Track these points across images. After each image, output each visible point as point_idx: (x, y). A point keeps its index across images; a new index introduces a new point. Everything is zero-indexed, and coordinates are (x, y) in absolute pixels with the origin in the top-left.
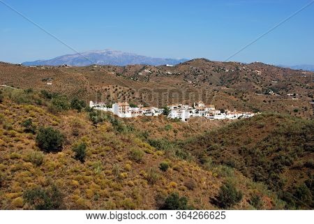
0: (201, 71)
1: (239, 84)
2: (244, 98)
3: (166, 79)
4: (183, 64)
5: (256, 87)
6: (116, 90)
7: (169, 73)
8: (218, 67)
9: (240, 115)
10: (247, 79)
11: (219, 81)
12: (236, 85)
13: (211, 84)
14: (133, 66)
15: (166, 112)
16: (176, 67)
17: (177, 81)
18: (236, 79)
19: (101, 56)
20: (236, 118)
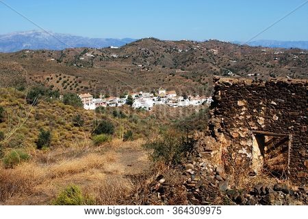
0: (151, 53)
1: (195, 65)
2: (202, 81)
3: (112, 64)
4: (130, 45)
5: (214, 68)
6: (60, 79)
7: (115, 56)
8: (170, 47)
9: (203, 100)
10: (203, 60)
11: (172, 63)
12: (191, 66)
13: (164, 67)
14: (72, 50)
15: (130, 102)
16: (122, 49)
17: (125, 65)
18: (191, 60)
19: (28, 38)
20: (201, 103)
